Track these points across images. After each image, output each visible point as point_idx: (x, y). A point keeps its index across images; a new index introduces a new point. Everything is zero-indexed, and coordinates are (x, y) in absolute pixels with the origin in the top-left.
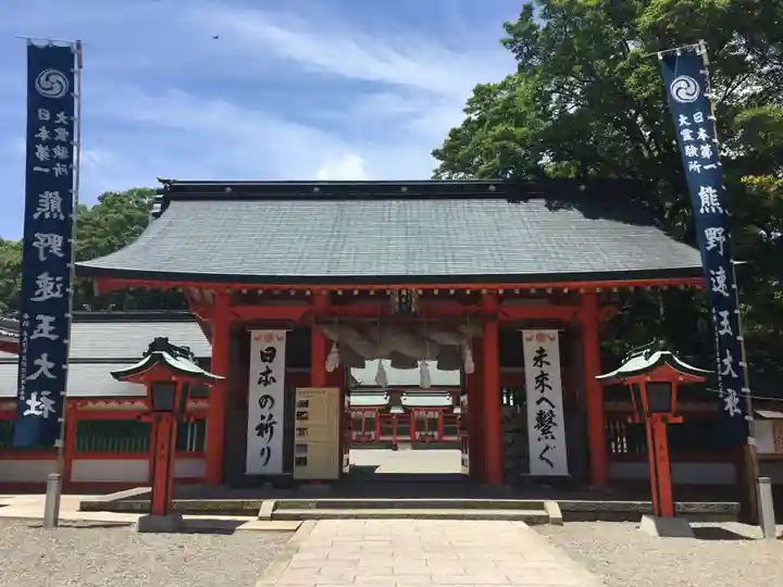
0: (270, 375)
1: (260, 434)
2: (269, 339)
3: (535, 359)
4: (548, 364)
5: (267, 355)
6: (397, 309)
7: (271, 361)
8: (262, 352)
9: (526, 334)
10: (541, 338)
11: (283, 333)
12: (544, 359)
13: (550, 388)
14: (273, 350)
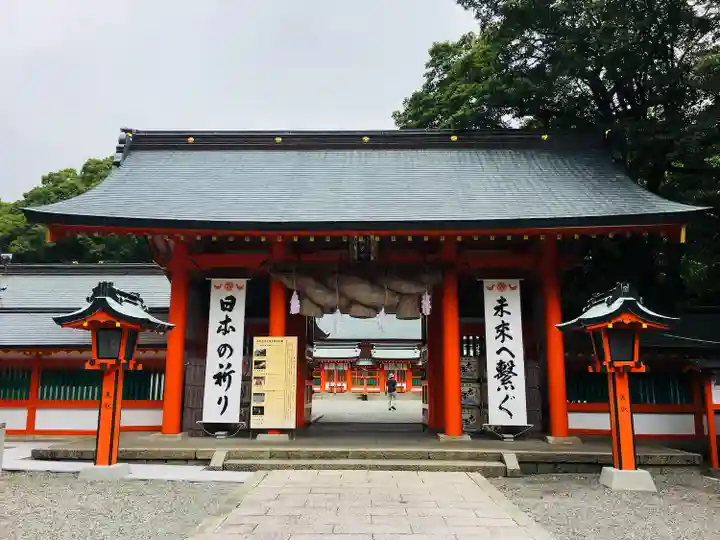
0: (229, 324)
1: (218, 383)
2: (229, 287)
3: (495, 308)
4: (509, 313)
5: (227, 304)
6: (356, 258)
7: (230, 310)
8: (222, 301)
9: (487, 283)
10: (502, 287)
11: (243, 282)
12: (505, 308)
13: (511, 338)
14: (233, 300)
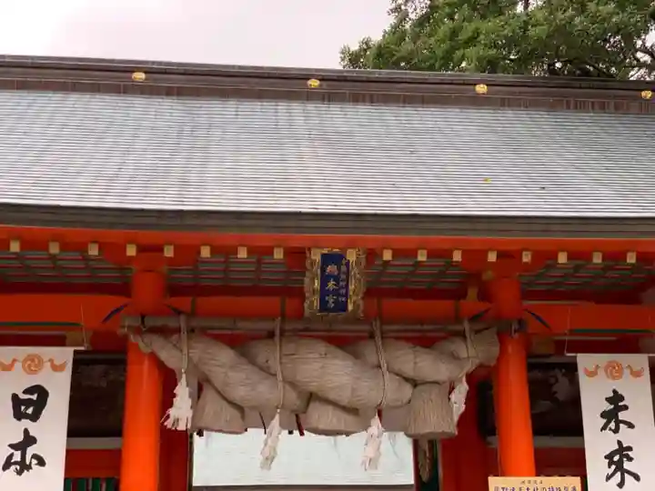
0: (30, 451)
2: (33, 365)
3: (603, 415)
4: (631, 426)
5: (28, 403)
6: (316, 304)
7: (35, 417)
8: (15, 397)
9: (585, 361)
10: (614, 371)
11: (65, 355)
12: (622, 416)
13: (637, 478)
14: (42, 393)
